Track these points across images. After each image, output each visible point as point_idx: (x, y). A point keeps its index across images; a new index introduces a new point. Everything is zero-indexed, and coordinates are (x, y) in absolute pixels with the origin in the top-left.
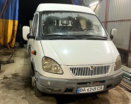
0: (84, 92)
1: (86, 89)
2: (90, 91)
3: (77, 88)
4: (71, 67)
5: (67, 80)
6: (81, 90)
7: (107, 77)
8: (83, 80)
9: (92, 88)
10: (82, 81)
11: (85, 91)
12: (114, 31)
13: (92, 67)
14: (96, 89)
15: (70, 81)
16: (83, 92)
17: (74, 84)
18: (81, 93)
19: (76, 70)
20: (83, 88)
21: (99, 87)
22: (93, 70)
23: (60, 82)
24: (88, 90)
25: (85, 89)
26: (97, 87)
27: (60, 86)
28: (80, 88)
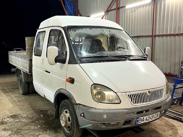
0: (143, 122)
1: (145, 118)
2: (148, 120)
3: (137, 118)
4: (129, 94)
5: (125, 110)
6: (139, 120)
7: (162, 102)
8: (142, 107)
9: (150, 116)
10: (141, 109)
11: (144, 120)
12: (148, 49)
13: (149, 92)
14: (153, 117)
15: (130, 111)
16: (141, 123)
17: (133, 113)
18: (140, 123)
19: (135, 97)
20: (142, 118)
21: (156, 114)
22: (150, 95)
23: (119, 113)
24: (146, 119)
25: (143, 118)
26: (154, 115)
27: (119, 119)
28: (139, 118)
